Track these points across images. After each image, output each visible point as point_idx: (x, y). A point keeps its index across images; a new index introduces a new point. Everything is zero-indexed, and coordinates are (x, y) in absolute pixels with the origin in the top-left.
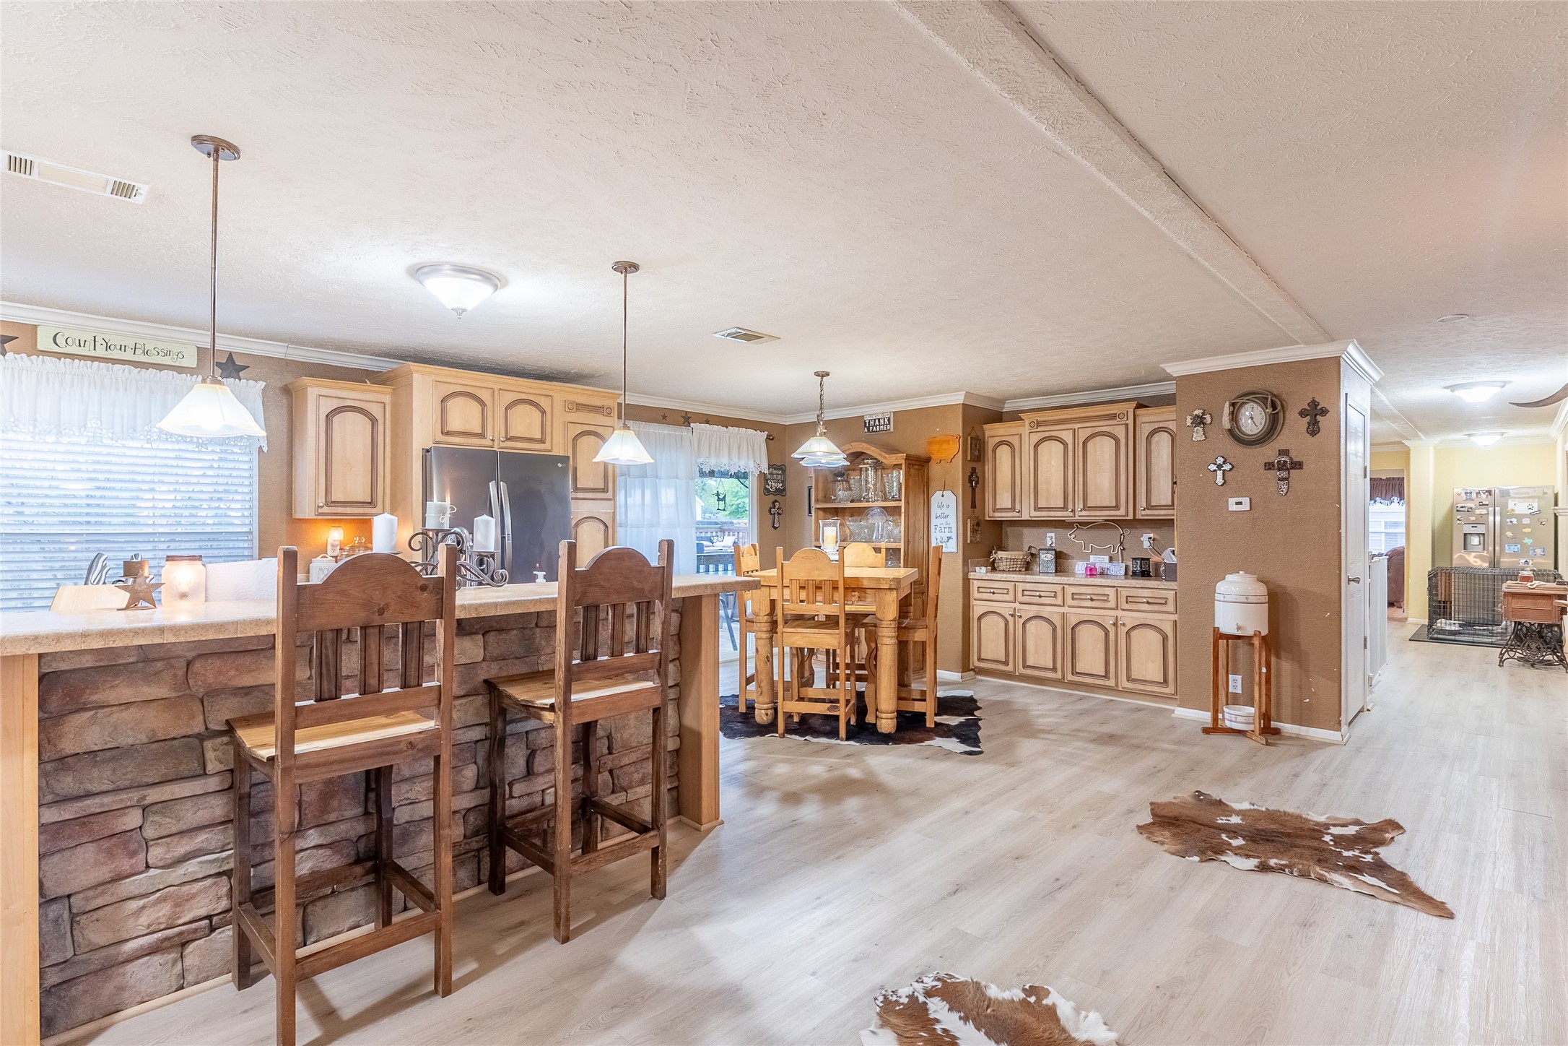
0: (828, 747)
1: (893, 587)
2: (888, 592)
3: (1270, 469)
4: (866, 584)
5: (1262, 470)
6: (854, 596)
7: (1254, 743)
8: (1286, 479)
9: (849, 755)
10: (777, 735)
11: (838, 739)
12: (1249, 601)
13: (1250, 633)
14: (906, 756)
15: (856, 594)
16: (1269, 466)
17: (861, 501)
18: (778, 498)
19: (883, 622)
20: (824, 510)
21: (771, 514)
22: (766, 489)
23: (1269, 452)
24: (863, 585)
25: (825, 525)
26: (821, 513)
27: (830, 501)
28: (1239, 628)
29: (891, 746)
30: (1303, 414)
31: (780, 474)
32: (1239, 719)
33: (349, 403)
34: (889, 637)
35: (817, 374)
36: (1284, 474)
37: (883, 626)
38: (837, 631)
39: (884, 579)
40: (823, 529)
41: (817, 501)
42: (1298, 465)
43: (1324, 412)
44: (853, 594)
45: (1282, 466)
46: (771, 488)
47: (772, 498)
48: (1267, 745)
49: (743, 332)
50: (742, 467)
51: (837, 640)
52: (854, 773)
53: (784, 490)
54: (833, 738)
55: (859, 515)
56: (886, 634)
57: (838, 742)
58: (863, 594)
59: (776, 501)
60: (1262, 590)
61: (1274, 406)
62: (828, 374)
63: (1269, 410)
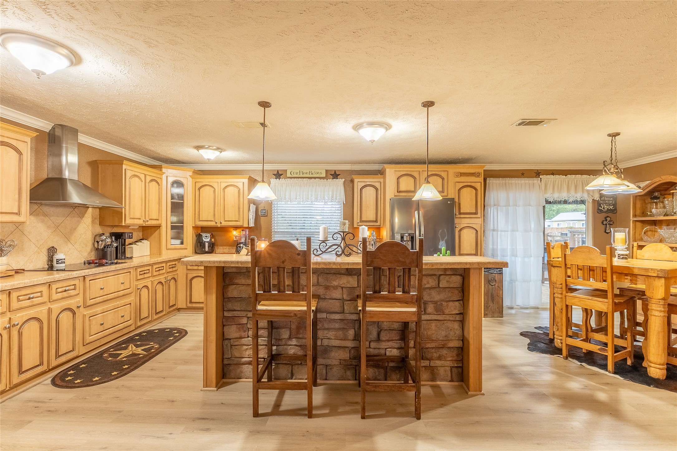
0: (595, 374)
1: (660, 275)
2: (656, 279)
4: (636, 272)
6: (627, 279)
9: (608, 384)
10: (562, 356)
11: (607, 371)
14: (661, 399)
15: (629, 278)
17: (673, 215)
18: (609, 215)
19: (652, 300)
20: (643, 222)
21: (604, 224)
22: (599, 209)
24: (633, 272)
27: (647, 215)
29: (652, 388)
31: (611, 200)
33: (368, 183)
34: (658, 311)
35: (609, 135)
37: (652, 302)
38: (606, 300)
39: (652, 269)
40: (614, 234)
41: (635, 216)
44: (626, 277)
46: (604, 208)
47: (605, 215)
49: (528, 121)
50: (578, 197)
51: (606, 306)
52: (602, 396)
53: (616, 209)
54: (602, 369)
56: (655, 308)
57: (607, 373)
58: (634, 278)
59: (608, 217)
62: (618, 134)
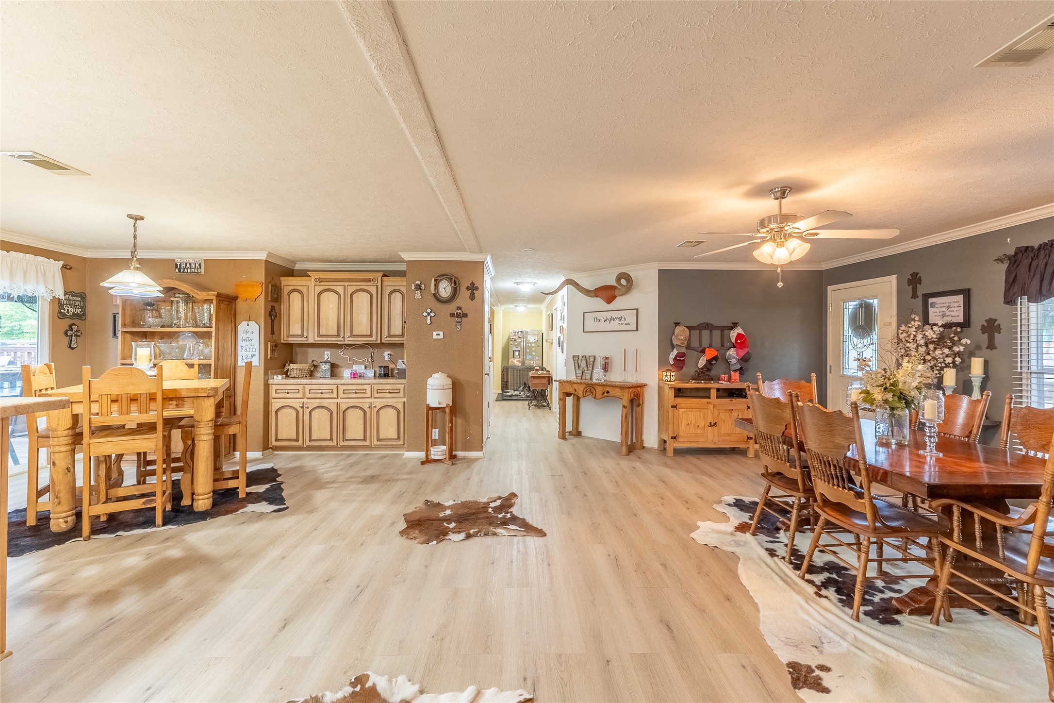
0: (143, 537)
1: (211, 395)
2: (206, 399)
3: (453, 316)
4: (184, 394)
5: (449, 317)
6: (172, 404)
7: (446, 465)
8: (460, 322)
9: (167, 539)
10: (82, 539)
11: (154, 526)
12: (444, 388)
13: (444, 405)
14: (224, 526)
15: (174, 402)
16: (452, 315)
17: (172, 327)
18: (76, 321)
19: (201, 423)
20: (132, 333)
21: (67, 336)
22: (61, 313)
23: (452, 308)
24: (181, 395)
25: (137, 346)
26: (128, 336)
27: (139, 326)
28: (439, 404)
29: (209, 521)
30: (468, 289)
31: (79, 301)
32: (439, 453)
34: (206, 434)
35: (130, 216)
36: (459, 320)
37: (201, 426)
38: (154, 436)
39: (202, 389)
40: (136, 350)
41: (124, 325)
42: (465, 315)
43: (477, 289)
44: (171, 402)
45: (458, 316)
46: (68, 312)
47: (68, 322)
48: (452, 465)
49: (42, 158)
50: (29, 291)
51: (154, 443)
52: (175, 553)
53: (84, 314)
54: (148, 527)
55: (169, 338)
56: (203, 432)
57: (155, 529)
58: (181, 402)
59: (74, 324)
60: (449, 381)
61: (455, 284)
62: (142, 219)
63: (453, 285)
